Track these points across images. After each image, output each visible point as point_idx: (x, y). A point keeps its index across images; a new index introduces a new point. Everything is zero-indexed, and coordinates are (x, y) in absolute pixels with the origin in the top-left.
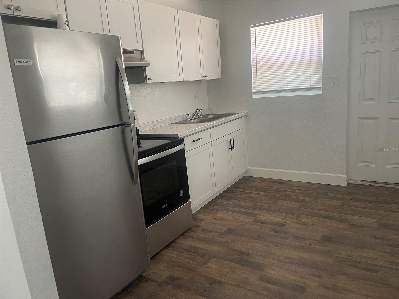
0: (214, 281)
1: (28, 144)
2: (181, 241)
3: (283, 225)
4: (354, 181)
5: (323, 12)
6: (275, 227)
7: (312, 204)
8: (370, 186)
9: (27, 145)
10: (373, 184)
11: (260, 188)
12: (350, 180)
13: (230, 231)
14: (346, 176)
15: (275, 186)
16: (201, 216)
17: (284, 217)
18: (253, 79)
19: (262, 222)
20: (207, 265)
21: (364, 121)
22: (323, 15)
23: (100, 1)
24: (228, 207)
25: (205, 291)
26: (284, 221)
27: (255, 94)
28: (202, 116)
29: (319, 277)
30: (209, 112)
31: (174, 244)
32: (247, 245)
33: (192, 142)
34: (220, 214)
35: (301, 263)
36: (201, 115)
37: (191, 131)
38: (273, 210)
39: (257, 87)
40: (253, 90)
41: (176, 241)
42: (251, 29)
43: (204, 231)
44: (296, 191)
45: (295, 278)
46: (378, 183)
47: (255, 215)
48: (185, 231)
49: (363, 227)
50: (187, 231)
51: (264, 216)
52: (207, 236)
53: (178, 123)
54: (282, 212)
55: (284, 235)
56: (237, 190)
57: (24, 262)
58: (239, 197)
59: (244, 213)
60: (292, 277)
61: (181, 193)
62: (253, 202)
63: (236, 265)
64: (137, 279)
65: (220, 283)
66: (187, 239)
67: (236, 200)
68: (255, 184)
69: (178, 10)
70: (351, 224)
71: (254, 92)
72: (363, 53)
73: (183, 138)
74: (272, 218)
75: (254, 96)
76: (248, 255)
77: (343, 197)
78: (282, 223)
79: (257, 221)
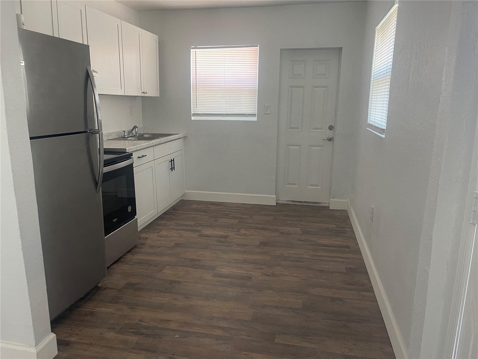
0: (172, 282)
1: (31, 138)
2: (129, 256)
3: (226, 237)
4: (282, 201)
5: (259, 45)
6: (219, 239)
7: (249, 220)
8: (294, 205)
9: (30, 140)
10: (296, 203)
11: (199, 209)
12: (279, 200)
13: (177, 245)
14: (275, 196)
15: (213, 208)
16: (143, 235)
17: (226, 231)
18: (192, 100)
19: (207, 236)
20: (162, 272)
21: (290, 147)
22: (258, 48)
23: (51, 1)
24: (171, 227)
25: (166, 289)
26: (226, 234)
27: (194, 116)
28: (138, 135)
29: (261, 269)
30: (143, 131)
31: (123, 260)
32: (197, 254)
33: (137, 158)
34: (164, 233)
35: (245, 261)
36: (136, 133)
37: (137, 147)
38: (215, 226)
39: (196, 109)
40: (192, 111)
41: (125, 257)
42: (192, 50)
43: (151, 247)
44: (233, 210)
45: (243, 272)
46: (301, 202)
47: (199, 231)
48: (131, 248)
49: (290, 234)
50: (133, 248)
51: (208, 232)
52: (156, 251)
53: (116, 139)
54: (223, 227)
55: (228, 244)
56: (177, 212)
57: (24, 248)
58: (180, 218)
59: (188, 230)
60: (240, 272)
61: (130, 209)
62: (194, 221)
63: (190, 269)
64: (93, 289)
65: (179, 282)
66: (135, 255)
67: (177, 220)
68: (195, 206)
69: (122, 21)
70: (281, 233)
71: (193, 114)
72: (290, 87)
73: (132, 153)
74: (216, 232)
75: (193, 118)
76: (199, 260)
77: (274, 213)
78: (225, 235)
79: (201, 236)
